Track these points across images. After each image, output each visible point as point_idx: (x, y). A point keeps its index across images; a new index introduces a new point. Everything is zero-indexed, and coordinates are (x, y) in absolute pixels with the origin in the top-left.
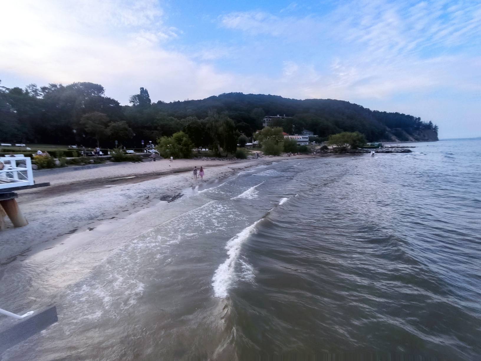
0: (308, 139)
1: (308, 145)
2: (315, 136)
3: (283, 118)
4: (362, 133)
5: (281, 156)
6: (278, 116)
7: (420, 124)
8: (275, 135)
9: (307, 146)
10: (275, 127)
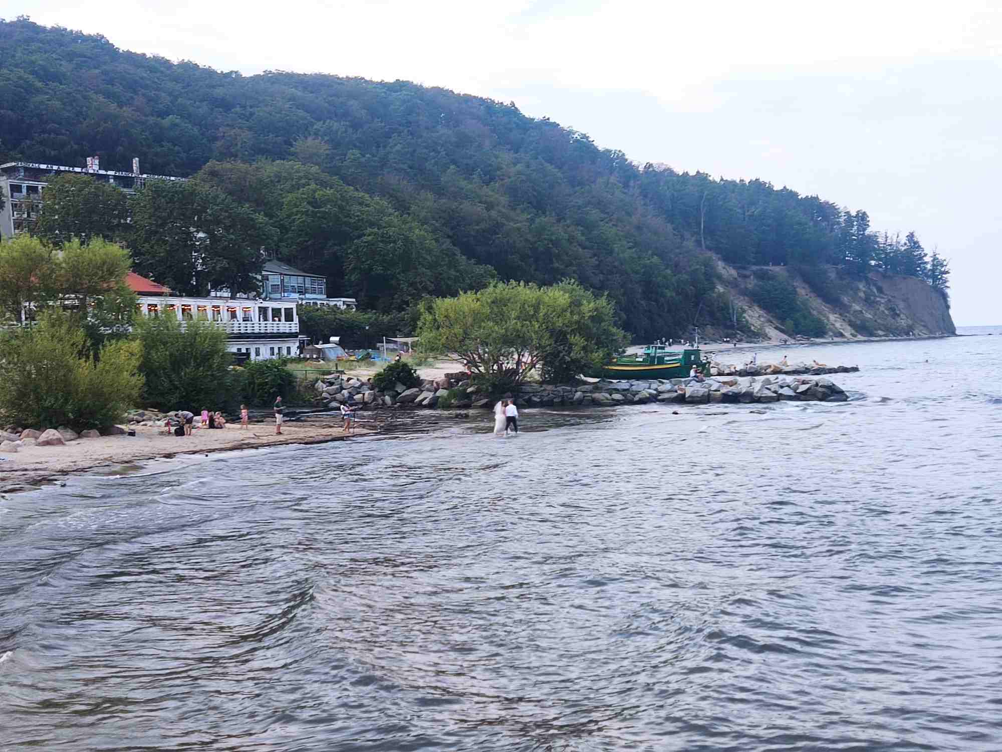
0: (296, 318)
1: (298, 360)
2: (340, 303)
3: (128, 182)
4: (598, 290)
5: (122, 432)
6: (93, 165)
7: (867, 245)
8: (74, 292)
9: (290, 367)
10: (76, 241)
